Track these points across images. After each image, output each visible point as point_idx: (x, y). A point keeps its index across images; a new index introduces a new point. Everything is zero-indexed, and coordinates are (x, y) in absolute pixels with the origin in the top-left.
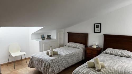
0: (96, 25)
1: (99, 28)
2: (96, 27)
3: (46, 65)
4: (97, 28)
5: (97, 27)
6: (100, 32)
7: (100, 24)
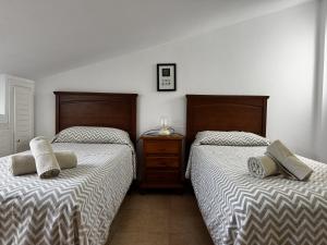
0: (161, 68)
1: (171, 78)
2: (163, 75)
3: (48, 230)
4: (166, 78)
5: (166, 73)
6: (175, 90)
7: (174, 65)
